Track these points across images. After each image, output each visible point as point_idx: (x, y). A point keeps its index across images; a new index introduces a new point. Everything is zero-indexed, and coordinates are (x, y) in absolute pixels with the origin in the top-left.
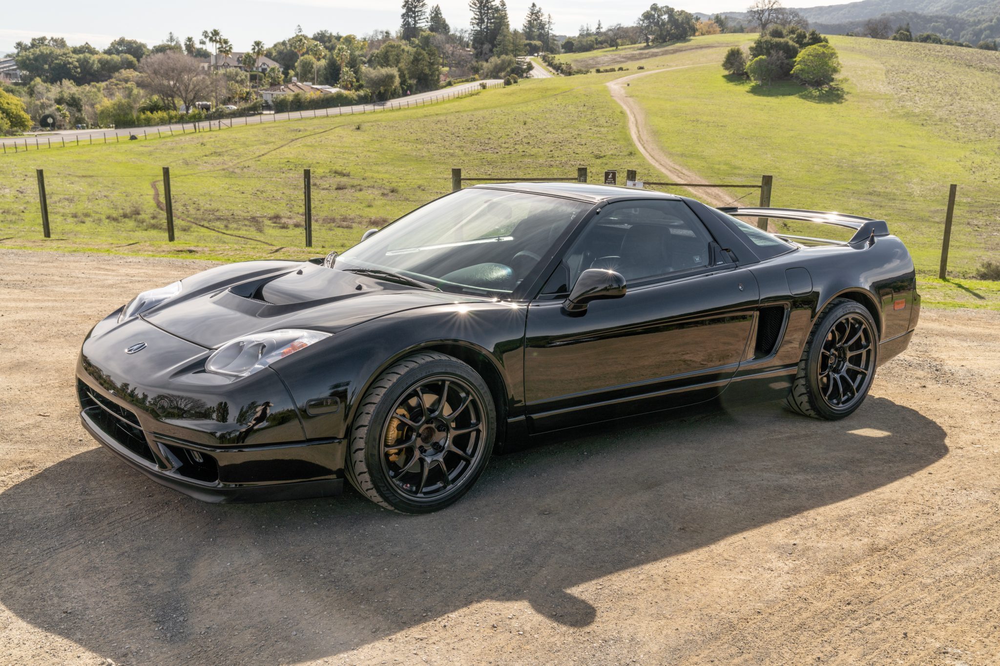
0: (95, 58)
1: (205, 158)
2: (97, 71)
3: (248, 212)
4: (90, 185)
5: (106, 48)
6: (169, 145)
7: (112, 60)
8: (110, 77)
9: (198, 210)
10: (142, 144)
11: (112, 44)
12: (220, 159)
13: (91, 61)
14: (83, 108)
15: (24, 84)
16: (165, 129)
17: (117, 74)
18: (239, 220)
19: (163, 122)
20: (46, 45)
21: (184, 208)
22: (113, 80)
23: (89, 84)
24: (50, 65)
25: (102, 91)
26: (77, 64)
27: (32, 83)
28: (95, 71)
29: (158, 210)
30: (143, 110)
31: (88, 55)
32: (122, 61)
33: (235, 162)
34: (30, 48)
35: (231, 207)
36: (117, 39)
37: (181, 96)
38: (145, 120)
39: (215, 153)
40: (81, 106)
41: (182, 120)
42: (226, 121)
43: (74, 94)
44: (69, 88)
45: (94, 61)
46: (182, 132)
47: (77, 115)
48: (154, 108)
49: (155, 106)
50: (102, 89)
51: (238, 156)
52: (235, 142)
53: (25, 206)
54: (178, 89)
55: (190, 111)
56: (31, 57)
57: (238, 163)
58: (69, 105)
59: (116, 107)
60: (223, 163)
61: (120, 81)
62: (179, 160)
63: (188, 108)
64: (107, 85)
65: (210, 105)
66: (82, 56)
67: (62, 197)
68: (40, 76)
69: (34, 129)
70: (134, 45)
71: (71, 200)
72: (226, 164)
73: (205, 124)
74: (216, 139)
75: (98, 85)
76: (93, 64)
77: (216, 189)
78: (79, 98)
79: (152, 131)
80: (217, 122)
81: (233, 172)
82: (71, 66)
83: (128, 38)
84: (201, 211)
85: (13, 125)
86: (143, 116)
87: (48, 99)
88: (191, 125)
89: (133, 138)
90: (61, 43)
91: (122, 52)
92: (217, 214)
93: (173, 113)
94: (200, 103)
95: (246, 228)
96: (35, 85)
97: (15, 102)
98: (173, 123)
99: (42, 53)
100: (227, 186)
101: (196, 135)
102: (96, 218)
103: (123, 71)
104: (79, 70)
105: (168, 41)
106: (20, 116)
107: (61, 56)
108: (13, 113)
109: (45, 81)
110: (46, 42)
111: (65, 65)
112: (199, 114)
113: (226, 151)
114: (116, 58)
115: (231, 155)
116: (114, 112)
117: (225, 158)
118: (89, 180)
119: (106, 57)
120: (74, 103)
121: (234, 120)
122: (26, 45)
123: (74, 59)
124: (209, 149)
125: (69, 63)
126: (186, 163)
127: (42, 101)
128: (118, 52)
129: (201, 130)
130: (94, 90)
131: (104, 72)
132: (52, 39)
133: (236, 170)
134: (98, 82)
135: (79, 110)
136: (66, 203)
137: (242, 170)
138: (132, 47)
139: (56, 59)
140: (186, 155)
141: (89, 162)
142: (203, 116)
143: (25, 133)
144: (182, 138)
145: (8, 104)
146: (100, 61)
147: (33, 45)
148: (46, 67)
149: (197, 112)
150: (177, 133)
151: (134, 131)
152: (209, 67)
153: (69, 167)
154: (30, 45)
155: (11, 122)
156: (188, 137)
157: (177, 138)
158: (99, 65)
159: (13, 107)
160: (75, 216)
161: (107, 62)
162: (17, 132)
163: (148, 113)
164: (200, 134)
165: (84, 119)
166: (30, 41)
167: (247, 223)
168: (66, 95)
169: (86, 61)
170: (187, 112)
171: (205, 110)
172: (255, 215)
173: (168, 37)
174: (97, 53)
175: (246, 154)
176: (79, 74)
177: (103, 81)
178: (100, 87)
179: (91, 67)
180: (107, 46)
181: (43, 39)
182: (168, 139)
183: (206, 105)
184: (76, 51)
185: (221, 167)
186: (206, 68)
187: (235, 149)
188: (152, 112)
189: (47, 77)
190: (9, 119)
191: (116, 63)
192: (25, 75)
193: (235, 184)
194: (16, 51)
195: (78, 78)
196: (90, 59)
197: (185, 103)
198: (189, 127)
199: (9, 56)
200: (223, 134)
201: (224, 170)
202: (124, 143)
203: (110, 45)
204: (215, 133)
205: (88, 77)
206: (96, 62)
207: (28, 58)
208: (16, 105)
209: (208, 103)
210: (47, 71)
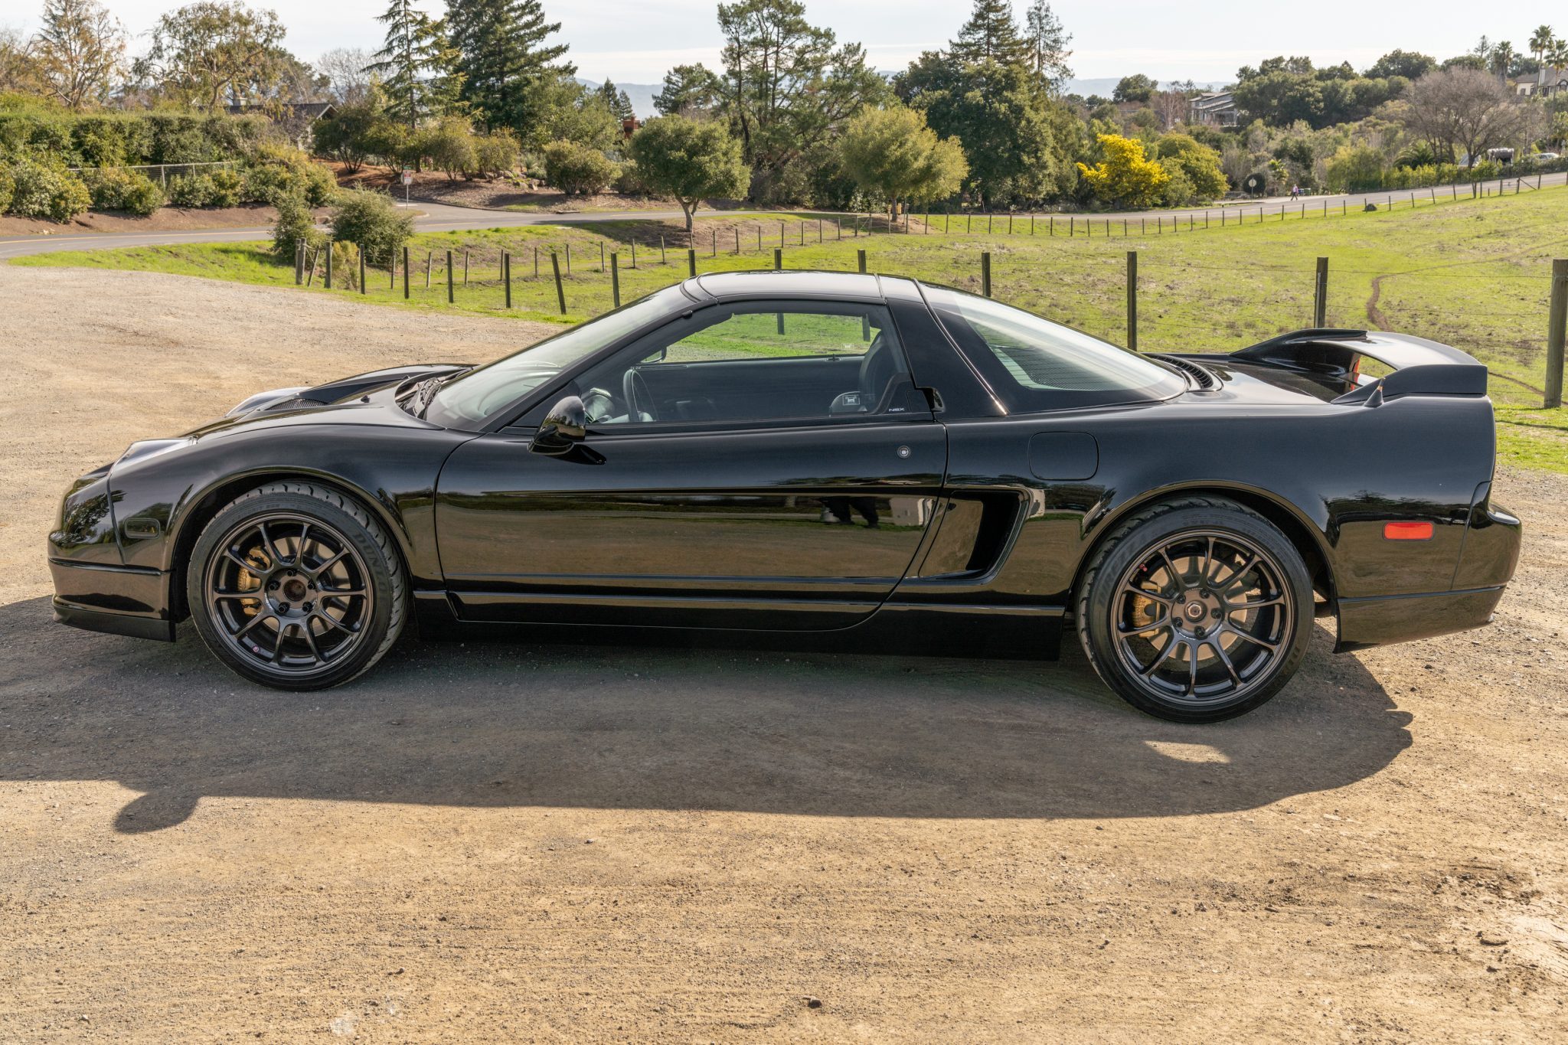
0: (1349, 84)
1: (1476, 240)
2: (1350, 105)
3: (1520, 331)
4: (1276, 280)
5: (1370, 68)
6: (1424, 219)
7: (1375, 86)
8: (1368, 114)
9: (1433, 324)
10: (1382, 217)
11: (1380, 62)
12: (1500, 243)
13: (1342, 91)
14: (1315, 163)
15: (1237, 131)
16: (1422, 195)
17: (1379, 108)
18: (1498, 344)
19: (1427, 183)
20: (1282, 69)
21: (1411, 321)
22: (1372, 118)
23: (1334, 125)
24: (1280, 100)
25: (1351, 137)
26: (1320, 95)
27: (1250, 127)
28: (1346, 105)
29: (1366, 321)
30: (1400, 164)
31: (1338, 81)
32: (1390, 87)
33: (1527, 247)
34: (1258, 74)
35: (1492, 321)
36: (1389, 53)
37: (1464, 140)
38: (1398, 179)
39: (1496, 232)
40: (1312, 160)
41: (1458, 179)
42: (1532, 180)
43: (1304, 142)
44: (1302, 132)
45: (1346, 90)
46: (1452, 198)
47: (1304, 173)
48: (1417, 162)
49: (1423, 156)
50: (1350, 133)
51: (1534, 238)
52: (1536, 214)
53: (1168, 308)
54: (1461, 129)
55: (1477, 165)
56: (1256, 88)
57: (1532, 249)
58: (1293, 158)
59: (1356, 160)
60: (1505, 250)
61: (1382, 119)
62: (1432, 243)
63: (1472, 160)
64: (1360, 126)
65: (1511, 153)
66: (1329, 82)
67: (1225, 297)
68: (1263, 117)
69: (1228, 196)
70: (1415, 61)
71: (1236, 302)
72: (1508, 251)
73: (1493, 186)
74: (1505, 209)
75: (1346, 126)
76: (1344, 95)
77: (1479, 291)
78: (1309, 148)
79: (1400, 197)
80: (1514, 181)
81: (1518, 264)
82: (1312, 99)
83: (1407, 50)
84: (1437, 327)
85: (1201, 190)
86: (1397, 174)
87: (1267, 150)
88: (1470, 187)
89: (1370, 208)
90: (1304, 64)
91: (1394, 72)
92: (1461, 332)
93: (1447, 167)
94: (1496, 150)
95: (1503, 358)
96: (1252, 131)
97: (1209, 156)
98: (1443, 184)
99: (1272, 81)
100: (1498, 287)
101: (1473, 203)
102: (1262, 330)
103: (1389, 103)
104: (1322, 105)
105: (1477, 50)
106: (1211, 176)
107: (1299, 84)
108: (1202, 173)
109: (1268, 125)
110: (1283, 65)
111: (1302, 98)
112: (1490, 168)
113: (1516, 230)
114: (1382, 82)
115: (1524, 236)
116: (1352, 168)
117: (1511, 241)
118: (1278, 273)
119: (1368, 82)
120: (1302, 157)
121: (1545, 178)
122: (1253, 71)
123: (1317, 88)
124: (1490, 223)
125: (1309, 95)
126: (1441, 248)
127: (1258, 154)
128: (1387, 73)
129: (1485, 194)
130: (1340, 134)
131: (1359, 107)
132: (1292, 59)
133: (1523, 262)
134: (1347, 123)
135: (1308, 167)
136: (1229, 306)
137: (1535, 261)
138: (1410, 63)
139: (1291, 90)
140: (1445, 236)
141: (1288, 245)
142: (1496, 171)
143: (1215, 203)
144: (1449, 208)
145: (1198, 159)
146: (1356, 90)
147: (1263, 71)
148: (1275, 102)
149: (1486, 164)
150: (1444, 200)
151: (1372, 198)
152: (1533, 91)
153: (1256, 253)
154: (1258, 70)
155: (1198, 186)
156: (1458, 207)
157: (1440, 209)
158: (1354, 96)
159: (1204, 164)
160: (1231, 326)
161: (1367, 90)
162: (1204, 200)
163: (1408, 169)
164: (1481, 201)
165: (1314, 180)
166: (1260, 64)
167: (1509, 349)
168: (1291, 144)
169: (1335, 89)
170: (1470, 166)
171: (1500, 162)
172: (1529, 337)
173: (1478, 44)
174: (1353, 77)
175: (1550, 234)
176: (1321, 111)
177: (1355, 120)
178: (1348, 130)
179: (1341, 100)
180: (1371, 64)
181: (1280, 60)
182: (1426, 210)
183: (1505, 153)
184: (1323, 75)
185: (1498, 256)
186: (1528, 92)
187: (1534, 226)
188: (1414, 168)
189: (1274, 117)
190: (1195, 182)
191: (1380, 90)
192: (1244, 116)
193: (1514, 284)
194: (1237, 81)
195: (1320, 117)
196: (1341, 87)
197: (1469, 150)
198: (1464, 190)
199: (1227, 88)
200: (1519, 201)
201: (1502, 260)
202: (1355, 216)
203: (1376, 63)
204: (1506, 199)
205: (1334, 115)
206: (1350, 91)
207: (1250, 91)
208: (1209, 161)
209: (1509, 150)
210: (1275, 108)
